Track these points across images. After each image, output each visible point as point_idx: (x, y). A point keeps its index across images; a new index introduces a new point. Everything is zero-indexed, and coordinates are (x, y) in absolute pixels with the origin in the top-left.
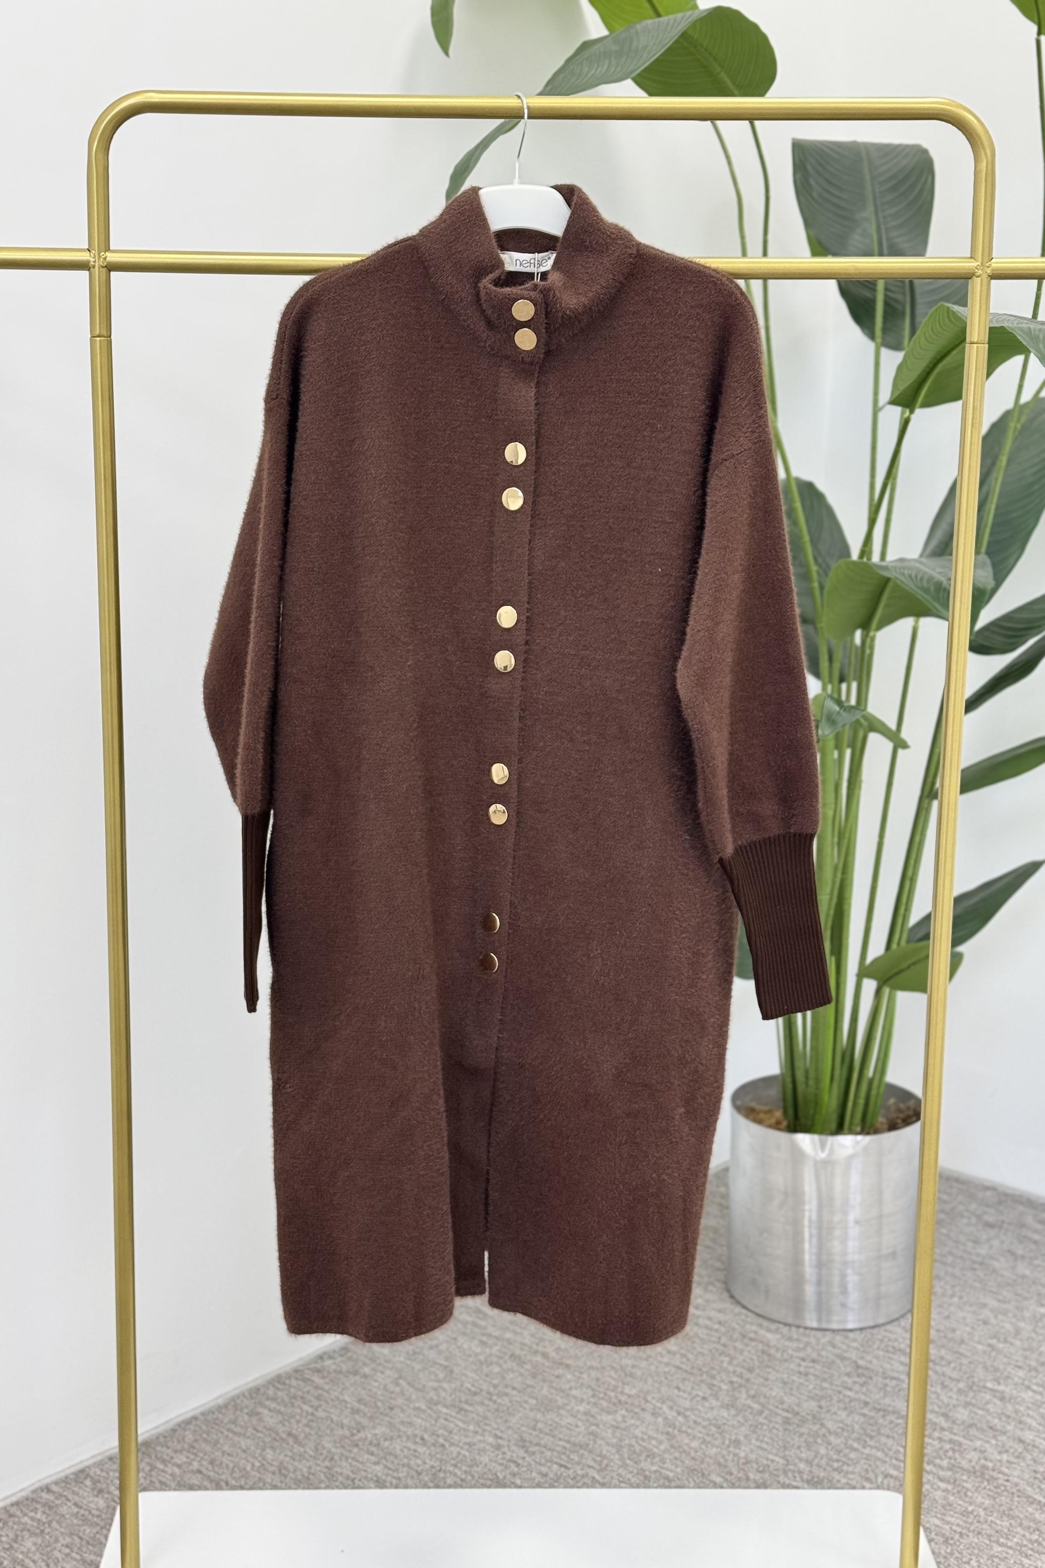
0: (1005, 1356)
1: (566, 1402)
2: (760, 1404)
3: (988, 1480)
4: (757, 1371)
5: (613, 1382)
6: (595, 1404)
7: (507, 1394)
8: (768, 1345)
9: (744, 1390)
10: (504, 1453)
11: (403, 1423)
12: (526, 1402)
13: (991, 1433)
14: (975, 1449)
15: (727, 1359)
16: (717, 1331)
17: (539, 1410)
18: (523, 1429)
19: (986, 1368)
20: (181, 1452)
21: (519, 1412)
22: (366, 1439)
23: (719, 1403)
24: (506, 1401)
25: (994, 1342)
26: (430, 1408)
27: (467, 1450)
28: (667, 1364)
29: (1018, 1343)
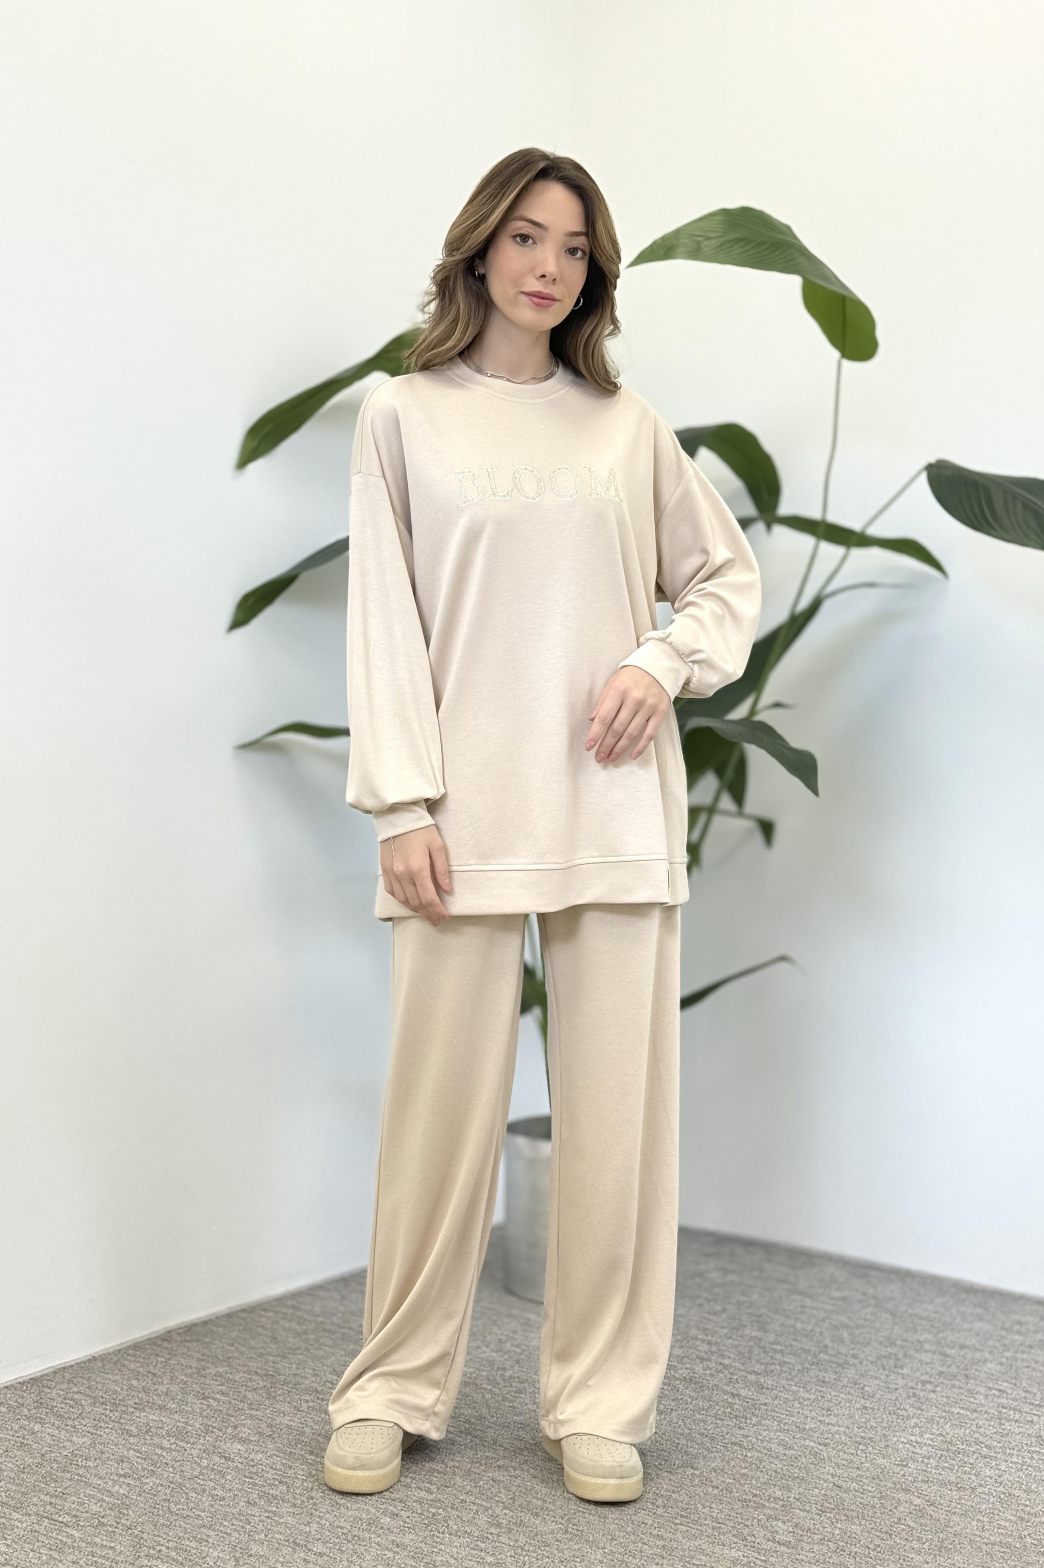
2: (521, 1349)
3: (695, 1384)
7: (320, 1349)
8: (528, 1320)
11: (239, 1365)
13: (698, 1361)
14: (686, 1368)
19: (698, 1328)
20: (63, 1383)
21: (331, 1357)
22: (210, 1373)
24: (321, 1353)
29: (724, 1316)
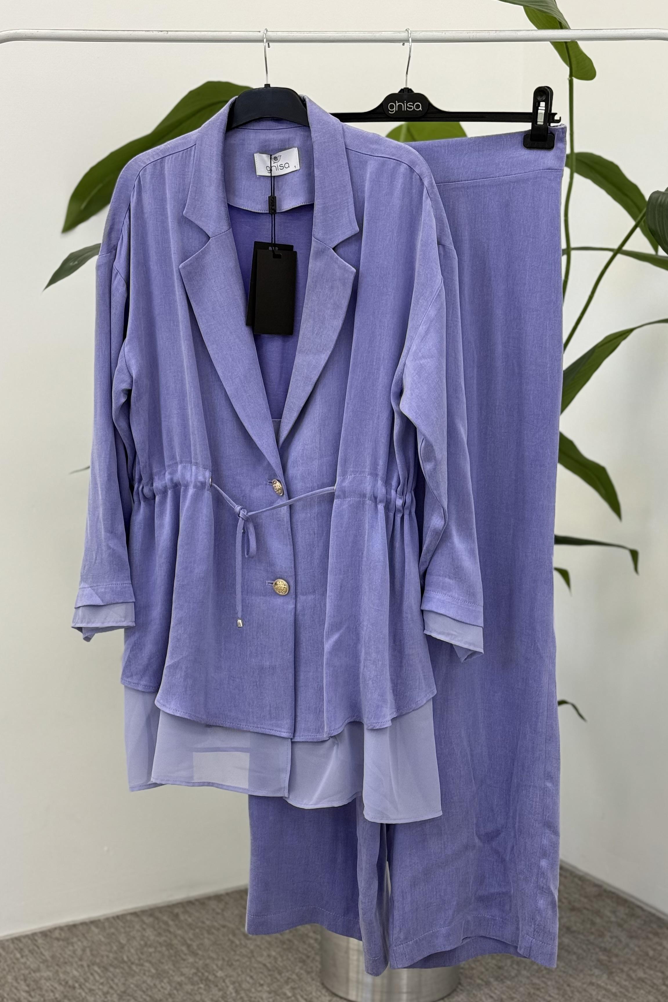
0: (491, 990)
1: (173, 974)
4: (313, 975)
5: (215, 967)
6: (189, 979)
9: (292, 984)
10: (106, 997)
12: (149, 971)
15: (300, 965)
16: (313, 948)
17: (152, 977)
18: (132, 986)
23: (268, 989)
25: (492, 980)
26: (88, 966)
27: (86, 993)
28: (260, 962)
